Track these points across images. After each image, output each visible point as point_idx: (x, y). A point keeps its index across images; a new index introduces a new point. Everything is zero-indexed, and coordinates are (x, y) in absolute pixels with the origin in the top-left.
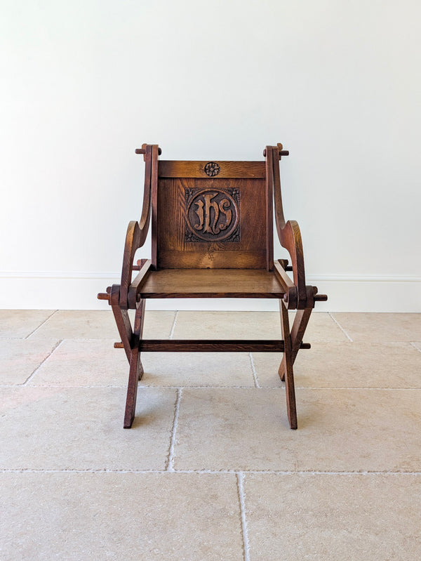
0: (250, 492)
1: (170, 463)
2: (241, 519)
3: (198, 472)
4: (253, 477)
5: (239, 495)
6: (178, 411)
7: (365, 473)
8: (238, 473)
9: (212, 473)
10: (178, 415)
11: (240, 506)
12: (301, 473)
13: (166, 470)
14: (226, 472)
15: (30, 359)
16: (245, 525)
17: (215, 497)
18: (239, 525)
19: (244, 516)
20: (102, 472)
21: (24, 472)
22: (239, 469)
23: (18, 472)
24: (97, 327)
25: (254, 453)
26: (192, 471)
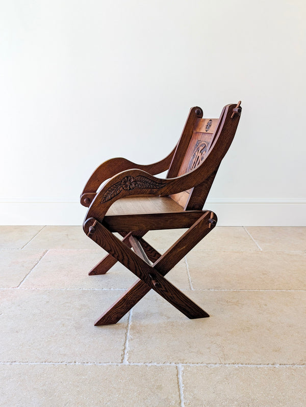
0: (187, 383)
1: (126, 356)
3: (147, 364)
4: (189, 369)
5: (179, 386)
7: (277, 366)
8: (177, 365)
9: (157, 365)
11: (180, 396)
12: (227, 365)
13: (122, 362)
14: (168, 364)
15: (23, 266)
17: (160, 387)
20: (73, 364)
21: (14, 364)
22: (179, 361)
23: (8, 364)
24: (73, 240)
25: (190, 347)
26: (142, 364)
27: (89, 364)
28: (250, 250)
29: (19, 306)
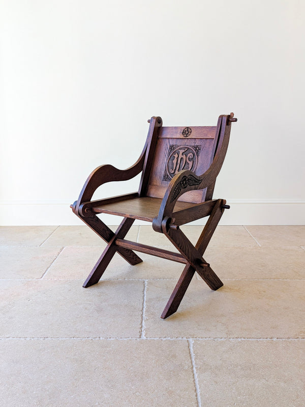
0: (198, 353)
1: (143, 333)
2: (193, 371)
3: (162, 339)
4: (199, 343)
5: (190, 355)
6: (145, 296)
7: (275, 339)
8: (188, 339)
9: (172, 339)
10: (145, 299)
11: (192, 362)
12: (232, 339)
13: (140, 338)
14: (181, 339)
15: (43, 261)
16: (196, 376)
17: (174, 356)
18: (191, 376)
19: (194, 369)
20: (98, 339)
21: (46, 339)
22: (189, 337)
23: (42, 339)
24: (87, 238)
25: (199, 325)
26: (158, 338)
27: (112, 339)
28: (250, 246)
29: (45, 293)
